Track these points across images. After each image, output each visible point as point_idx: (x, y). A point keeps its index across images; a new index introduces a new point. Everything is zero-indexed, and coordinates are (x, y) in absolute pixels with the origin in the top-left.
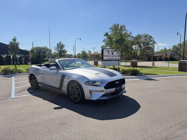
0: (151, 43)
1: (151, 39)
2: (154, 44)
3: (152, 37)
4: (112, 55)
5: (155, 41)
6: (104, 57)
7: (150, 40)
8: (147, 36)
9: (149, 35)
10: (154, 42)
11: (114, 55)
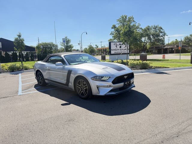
0: (161, 34)
1: (161, 30)
2: (164, 35)
3: (162, 29)
4: (120, 49)
8: (157, 27)
10: (165, 33)
11: (122, 48)
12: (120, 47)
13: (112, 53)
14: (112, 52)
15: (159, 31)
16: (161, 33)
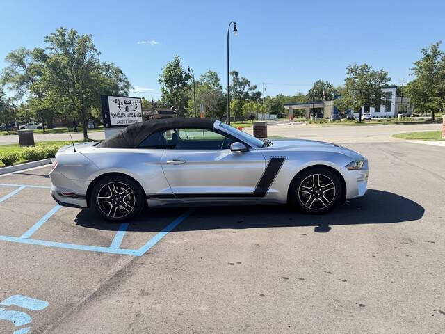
0: (121, 84)
1: (120, 75)
2: (127, 87)
3: (121, 72)
4: (127, 113)
5: (129, 80)
6: (112, 118)
7: (117, 77)
8: (109, 67)
9: (115, 66)
10: (127, 82)
11: (130, 112)
12: (127, 109)
13: (112, 124)
14: (114, 121)
15: (115, 76)
16: (121, 82)
